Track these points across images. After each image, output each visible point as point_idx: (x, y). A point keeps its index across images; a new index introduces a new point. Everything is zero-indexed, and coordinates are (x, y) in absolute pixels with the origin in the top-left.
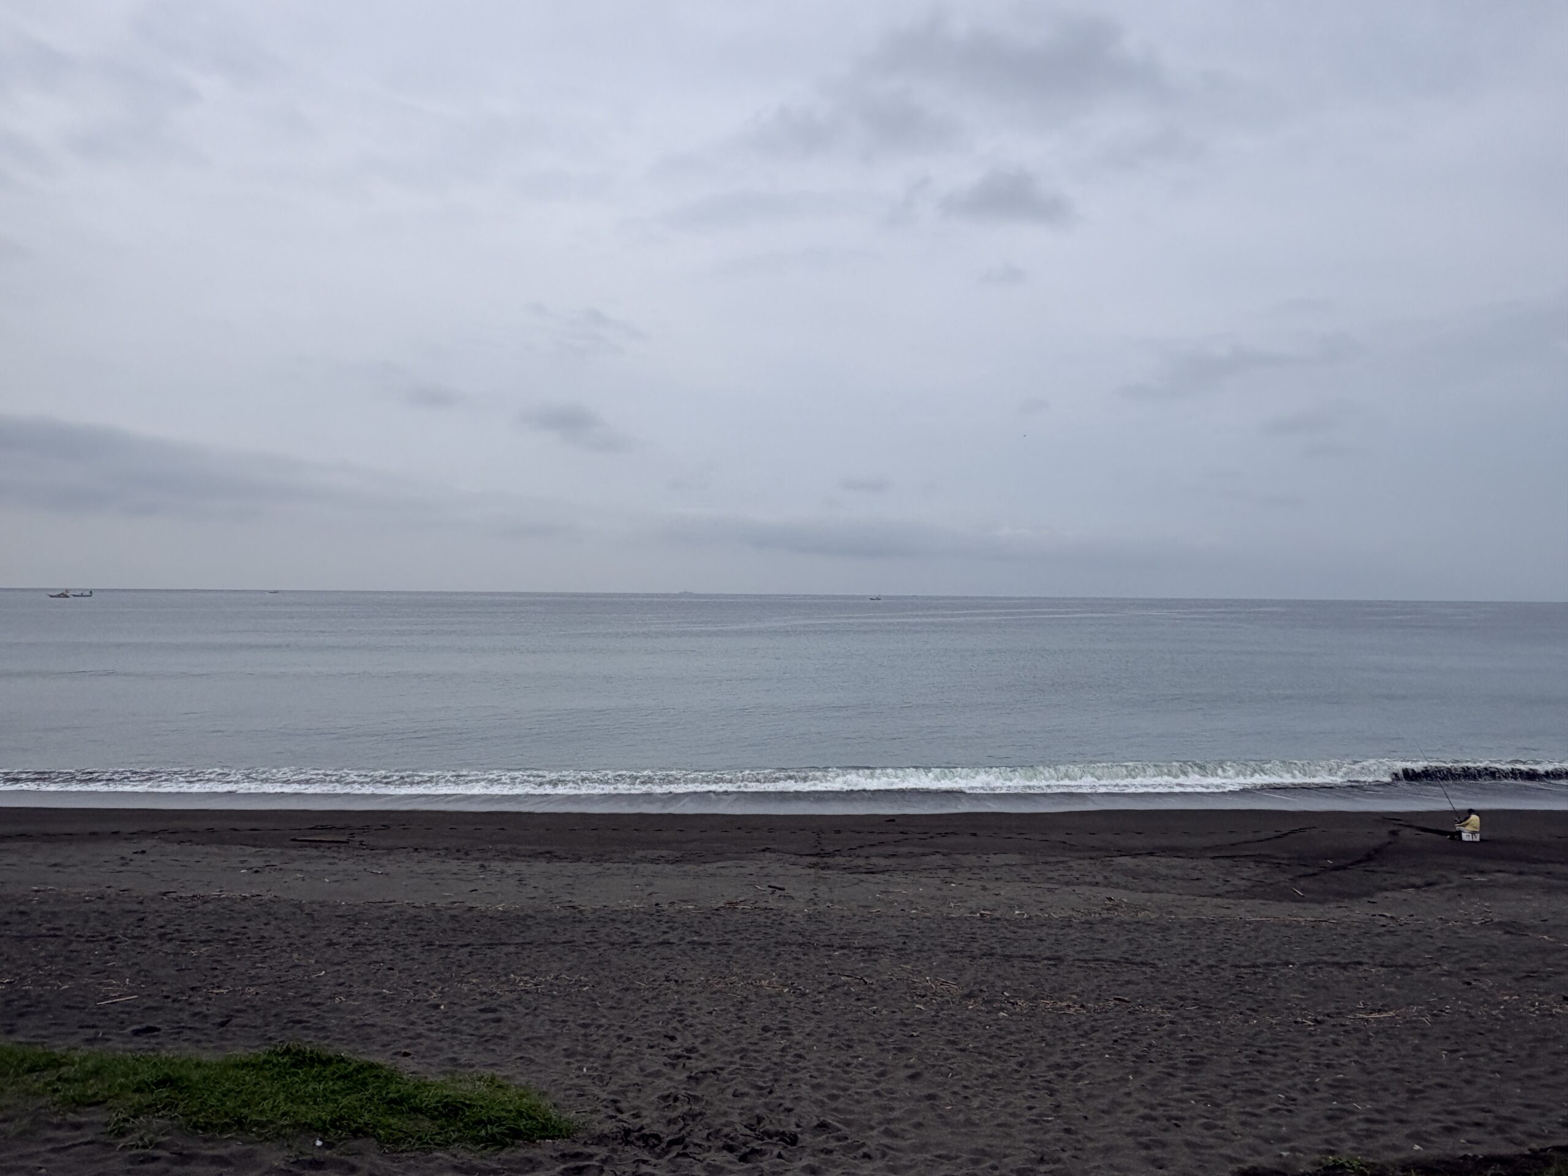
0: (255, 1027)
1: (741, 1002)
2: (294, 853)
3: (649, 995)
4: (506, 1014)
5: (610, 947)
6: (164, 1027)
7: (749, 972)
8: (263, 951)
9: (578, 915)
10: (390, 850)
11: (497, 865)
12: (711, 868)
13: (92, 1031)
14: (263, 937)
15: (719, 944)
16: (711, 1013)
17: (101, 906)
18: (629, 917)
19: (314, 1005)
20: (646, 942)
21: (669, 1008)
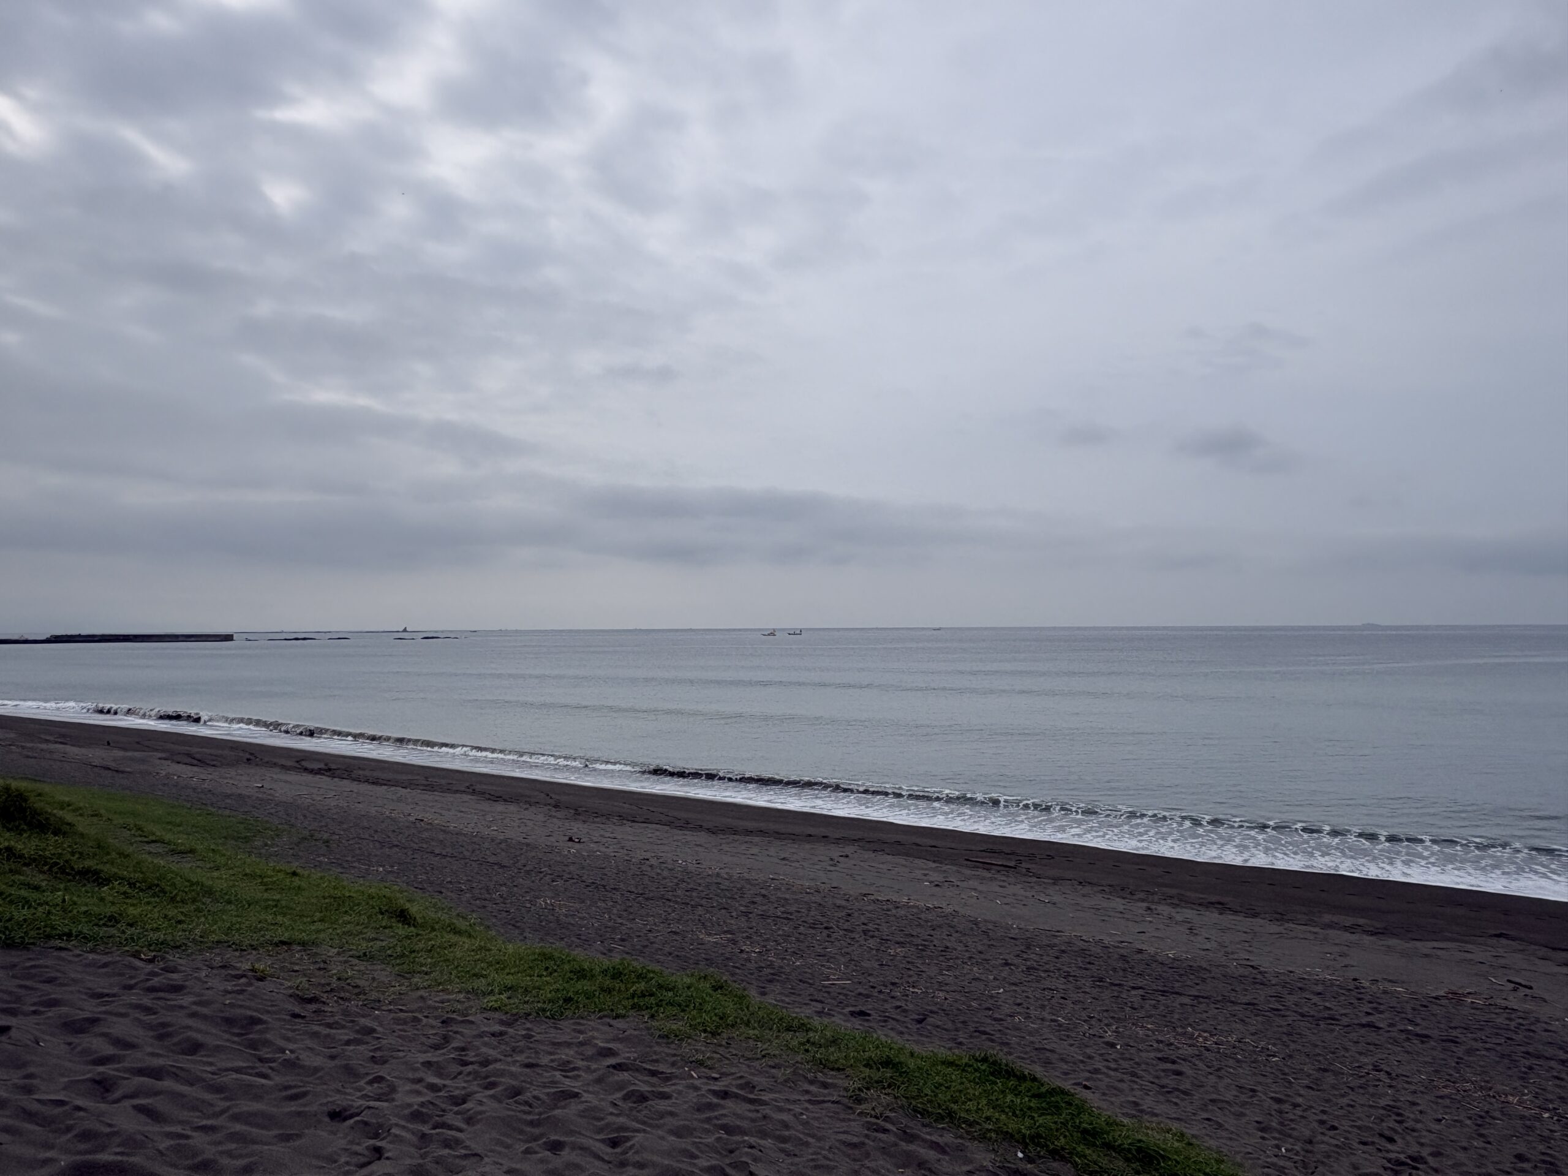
0: (946, 1030)
1: (1481, 1117)
2: (968, 872)
3: (1355, 1083)
4: (1185, 1068)
5: (1300, 1018)
6: (875, 1015)
7: (1487, 1082)
8: (948, 960)
9: (1259, 976)
10: (1056, 880)
11: (1165, 909)
13: (819, 1006)
14: (947, 947)
15: (1443, 1041)
16: (1439, 1120)
18: (1320, 988)
19: (995, 1019)
20: (1345, 1021)
21: (1383, 1102)
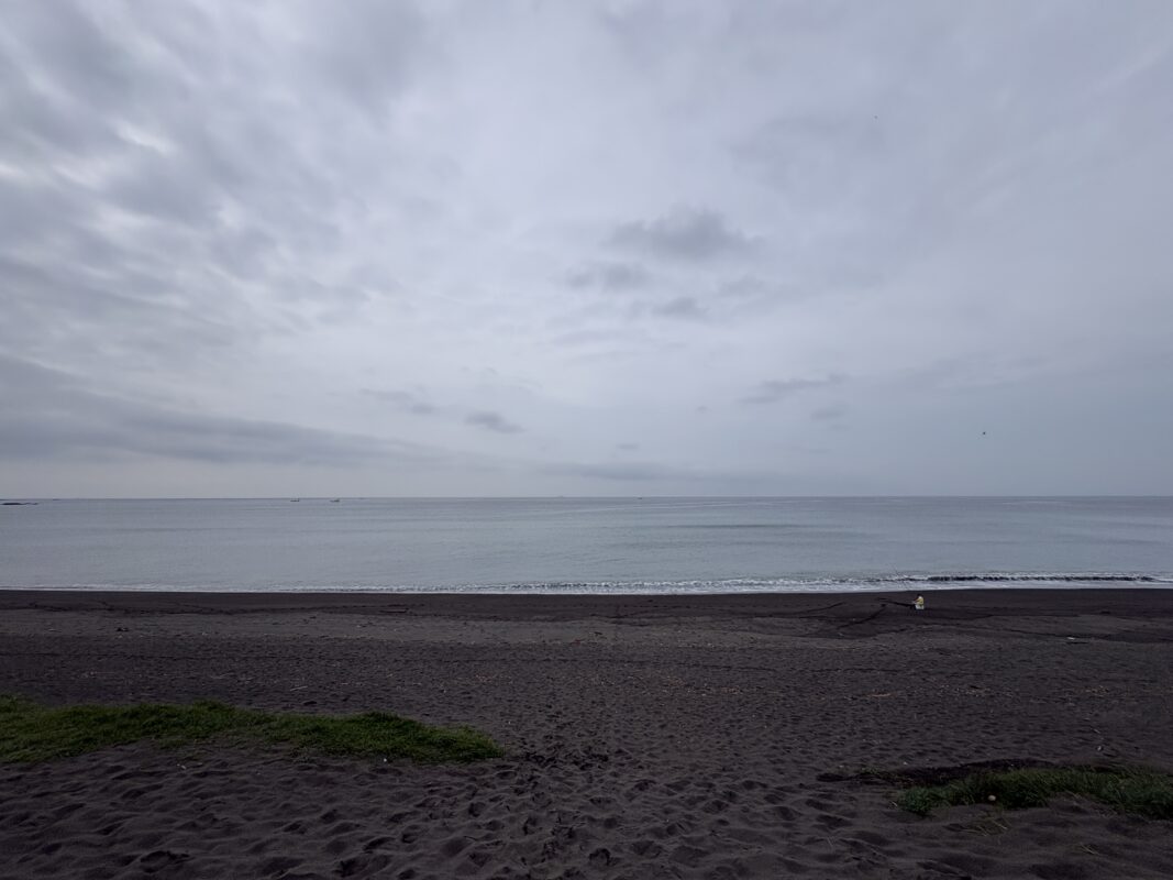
0: (359, 702)
1: (582, 689)
5: (521, 662)
6: (319, 702)
7: (586, 674)
8: (365, 664)
9: (508, 647)
12: (568, 623)
13: (286, 704)
14: (365, 658)
15: (572, 661)
16: (568, 695)
17: (294, 643)
18: (531, 647)
19: (387, 691)
20: (539, 659)
21: (549, 692)
